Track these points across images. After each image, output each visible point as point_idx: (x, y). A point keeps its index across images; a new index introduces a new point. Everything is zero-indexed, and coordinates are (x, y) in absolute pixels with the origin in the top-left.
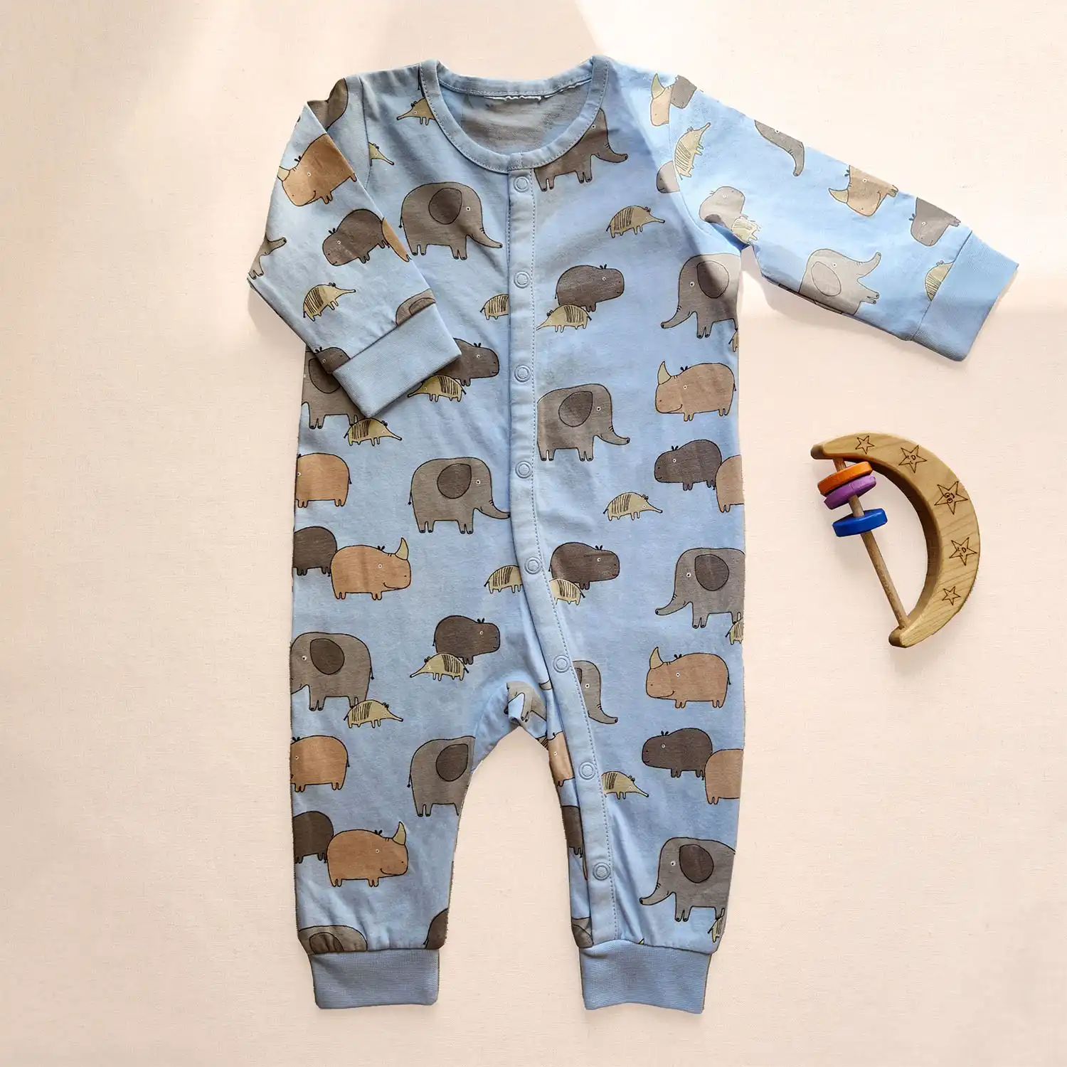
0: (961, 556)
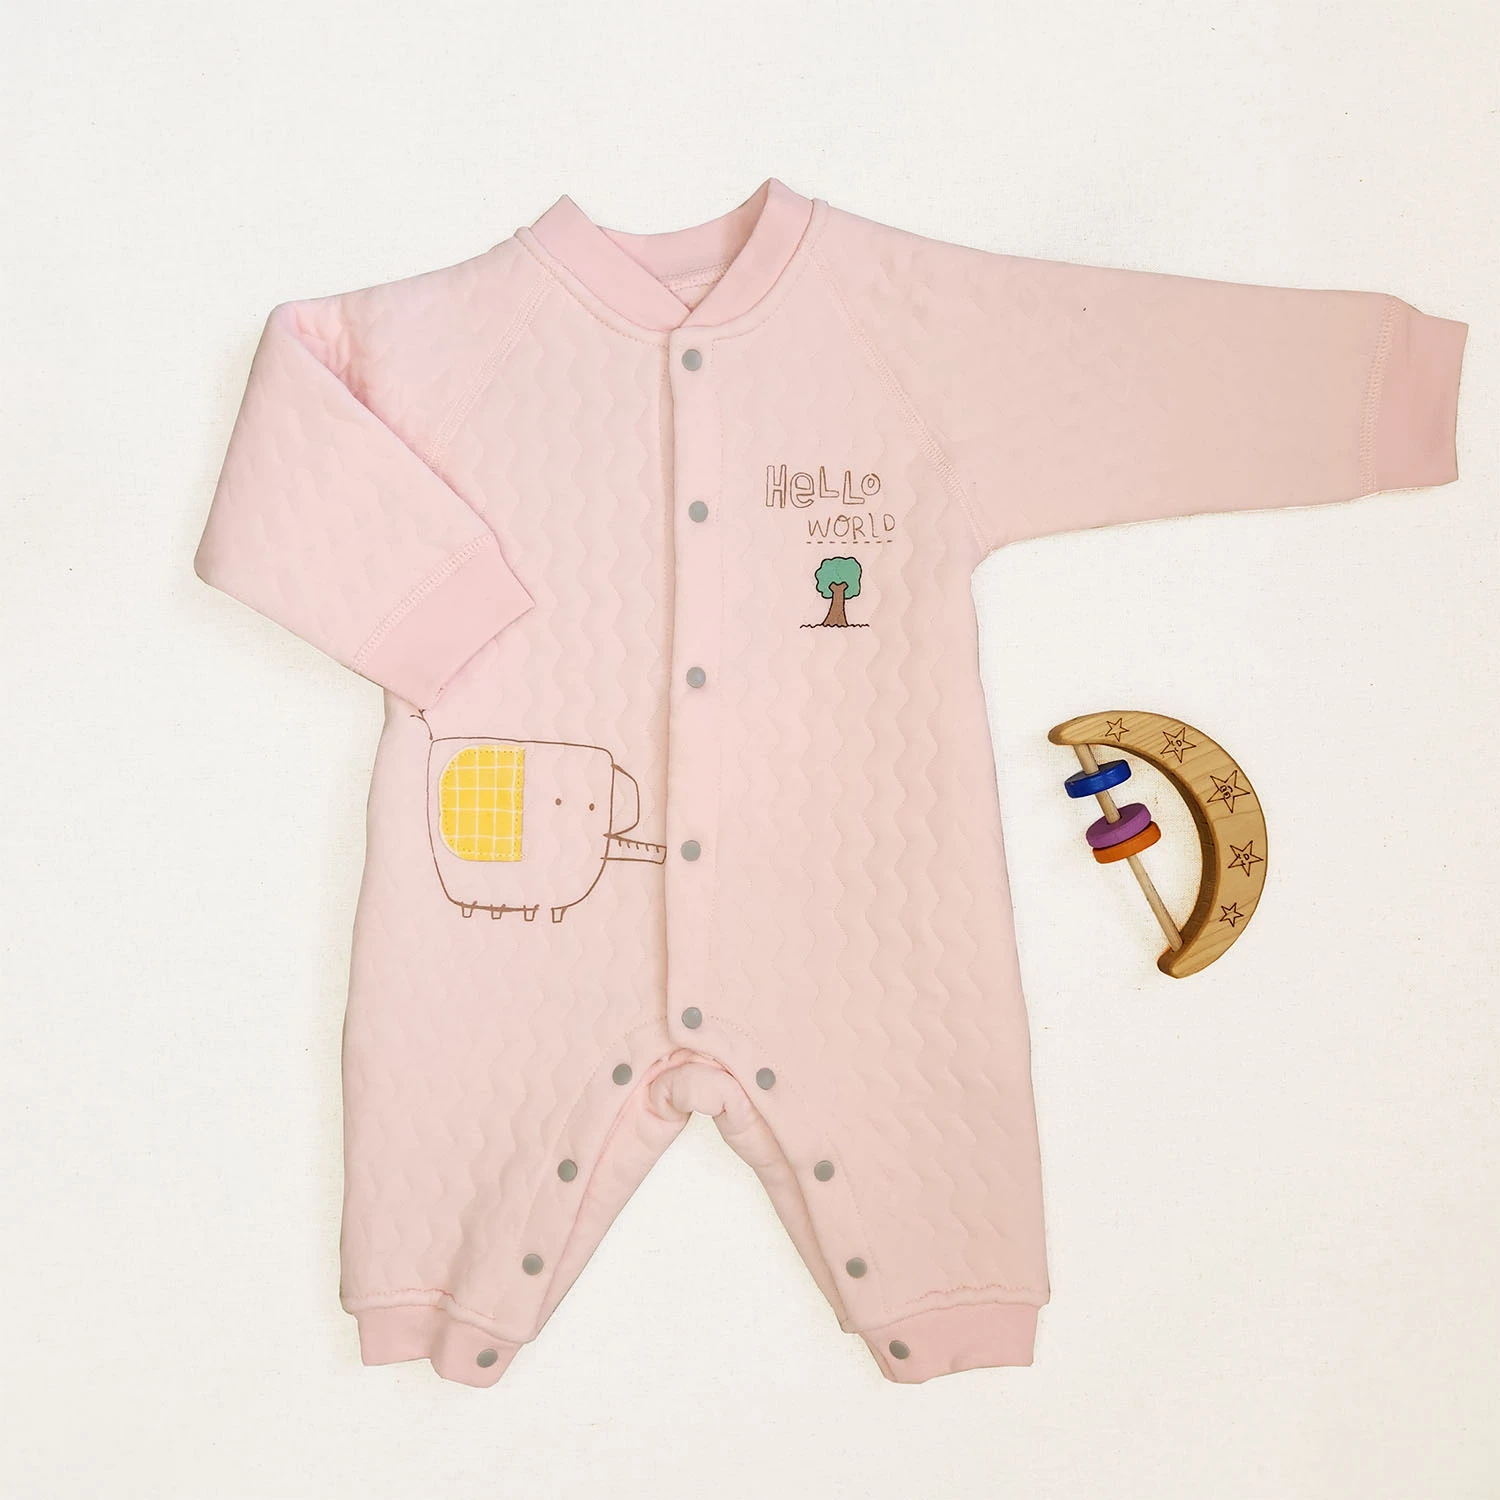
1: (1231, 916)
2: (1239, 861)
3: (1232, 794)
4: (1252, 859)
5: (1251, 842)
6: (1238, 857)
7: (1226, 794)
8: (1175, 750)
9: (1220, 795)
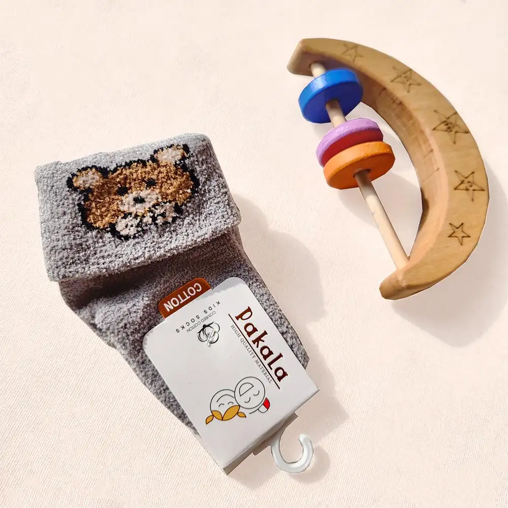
0: (467, 190)
1: (459, 234)
2: (463, 186)
3: (454, 130)
4: (474, 187)
5: (473, 173)
6: (462, 182)
7: (449, 128)
8: (403, 83)
9: (444, 127)
